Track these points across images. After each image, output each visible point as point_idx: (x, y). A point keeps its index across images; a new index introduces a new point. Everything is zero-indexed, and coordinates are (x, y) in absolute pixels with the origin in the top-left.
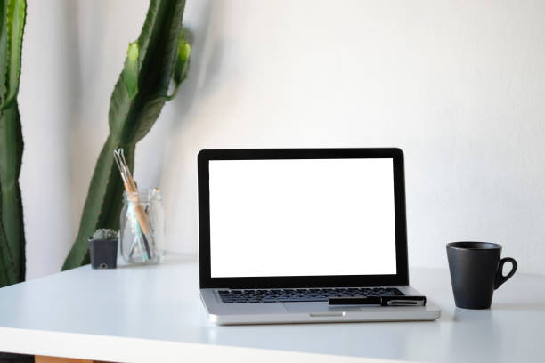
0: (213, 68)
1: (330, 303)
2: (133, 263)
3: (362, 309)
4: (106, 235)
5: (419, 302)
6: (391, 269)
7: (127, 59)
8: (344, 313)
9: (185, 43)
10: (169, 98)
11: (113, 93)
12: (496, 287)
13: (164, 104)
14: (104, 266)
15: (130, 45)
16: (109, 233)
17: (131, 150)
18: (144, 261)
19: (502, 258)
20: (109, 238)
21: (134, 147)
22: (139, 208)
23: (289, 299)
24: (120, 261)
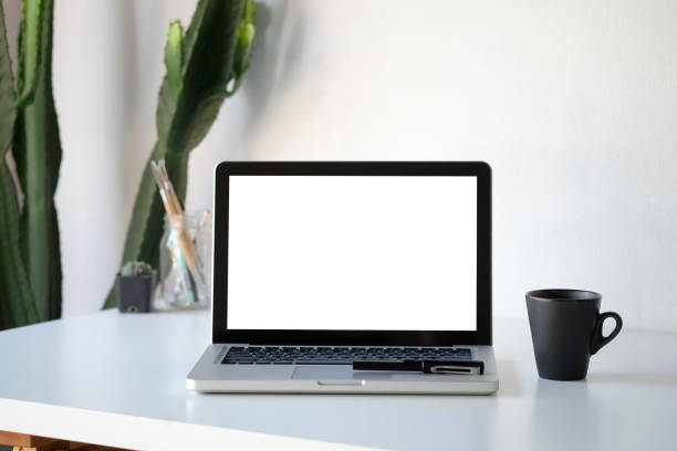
0: (294, 55)
1: (354, 368)
2: (176, 307)
3: (395, 376)
4: (136, 270)
5: (474, 370)
6: (469, 323)
7: (168, 44)
8: (364, 382)
9: (246, 23)
10: (229, 95)
11: (162, 88)
12: (593, 352)
13: (222, 101)
14: (133, 311)
15: (171, 25)
16: (141, 267)
17: (183, 160)
18: (188, 304)
19: (601, 312)
20: (139, 274)
21: (187, 157)
22: (184, 236)
23: (313, 361)
24: (158, 303)
